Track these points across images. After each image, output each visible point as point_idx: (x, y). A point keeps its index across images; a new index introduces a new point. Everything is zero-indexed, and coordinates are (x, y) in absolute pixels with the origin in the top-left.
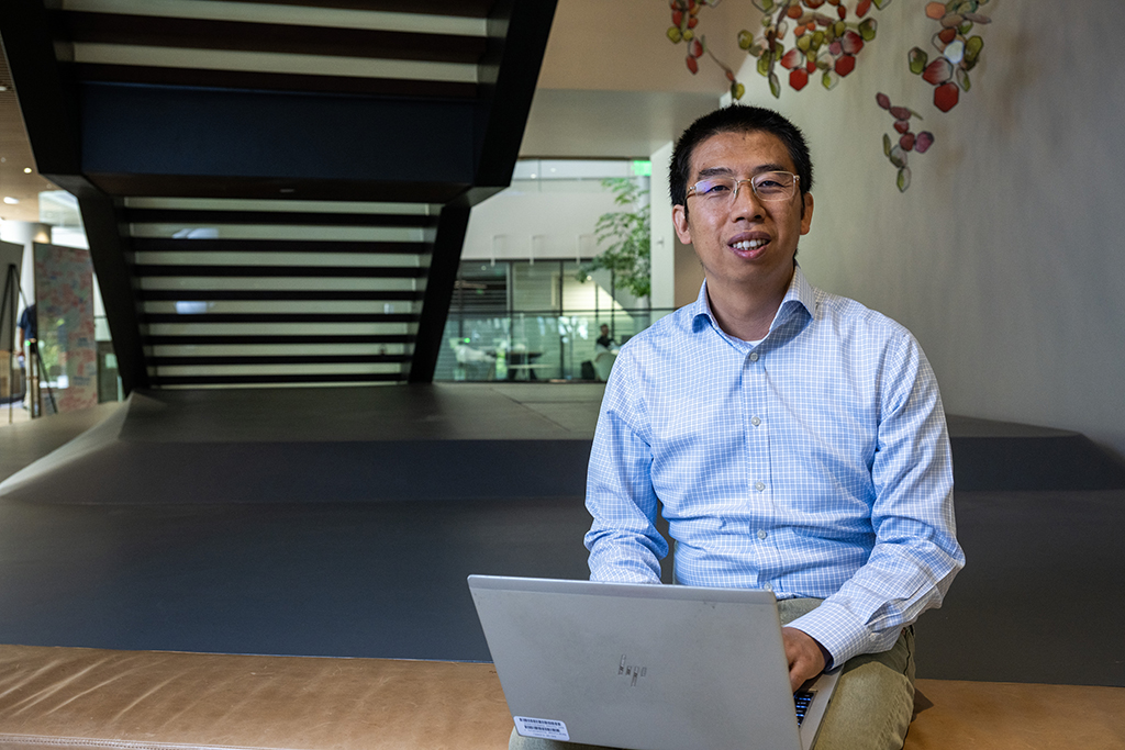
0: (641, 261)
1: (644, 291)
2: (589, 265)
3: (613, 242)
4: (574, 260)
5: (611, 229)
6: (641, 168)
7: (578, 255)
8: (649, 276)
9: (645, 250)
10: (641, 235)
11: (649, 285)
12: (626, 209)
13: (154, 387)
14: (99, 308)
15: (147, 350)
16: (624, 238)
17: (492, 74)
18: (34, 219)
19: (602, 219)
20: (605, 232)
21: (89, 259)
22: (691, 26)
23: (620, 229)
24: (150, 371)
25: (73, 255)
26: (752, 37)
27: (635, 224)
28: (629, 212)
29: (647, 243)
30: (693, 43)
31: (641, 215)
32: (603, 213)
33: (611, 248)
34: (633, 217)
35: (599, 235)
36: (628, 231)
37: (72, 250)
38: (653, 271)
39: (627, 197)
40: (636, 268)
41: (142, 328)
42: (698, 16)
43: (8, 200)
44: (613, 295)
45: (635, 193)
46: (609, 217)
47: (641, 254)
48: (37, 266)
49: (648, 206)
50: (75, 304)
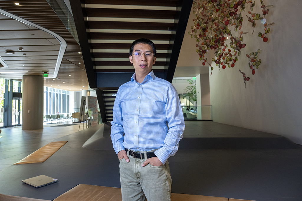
0: (194, 95)
1: (195, 100)
2: (184, 95)
3: (189, 91)
4: (182, 94)
5: (189, 89)
6: (194, 78)
7: (182, 93)
8: (196, 97)
9: (195, 92)
10: (194, 90)
11: (196, 99)
12: (191, 85)
13: (107, 121)
14: (98, 107)
15: (106, 115)
16: (191, 91)
17: (167, 68)
18: (87, 89)
19: (187, 87)
20: (188, 89)
21: (97, 98)
22: (203, 57)
23: (190, 89)
24: (107, 119)
25: (94, 98)
26: (214, 59)
27: (193, 88)
28: (192, 86)
29: (196, 91)
30: (204, 60)
31: (194, 86)
32: (187, 86)
33: (189, 92)
34: (193, 87)
35: (186, 90)
36: (192, 89)
37: (94, 97)
38: (197, 97)
39: (192, 83)
40: (194, 96)
41: (106, 111)
42: (204, 55)
43: (83, 87)
44: (189, 101)
45: (193, 82)
46: (188, 87)
47: (194, 93)
48: (88, 100)
49: (196, 84)
50: (94, 106)
